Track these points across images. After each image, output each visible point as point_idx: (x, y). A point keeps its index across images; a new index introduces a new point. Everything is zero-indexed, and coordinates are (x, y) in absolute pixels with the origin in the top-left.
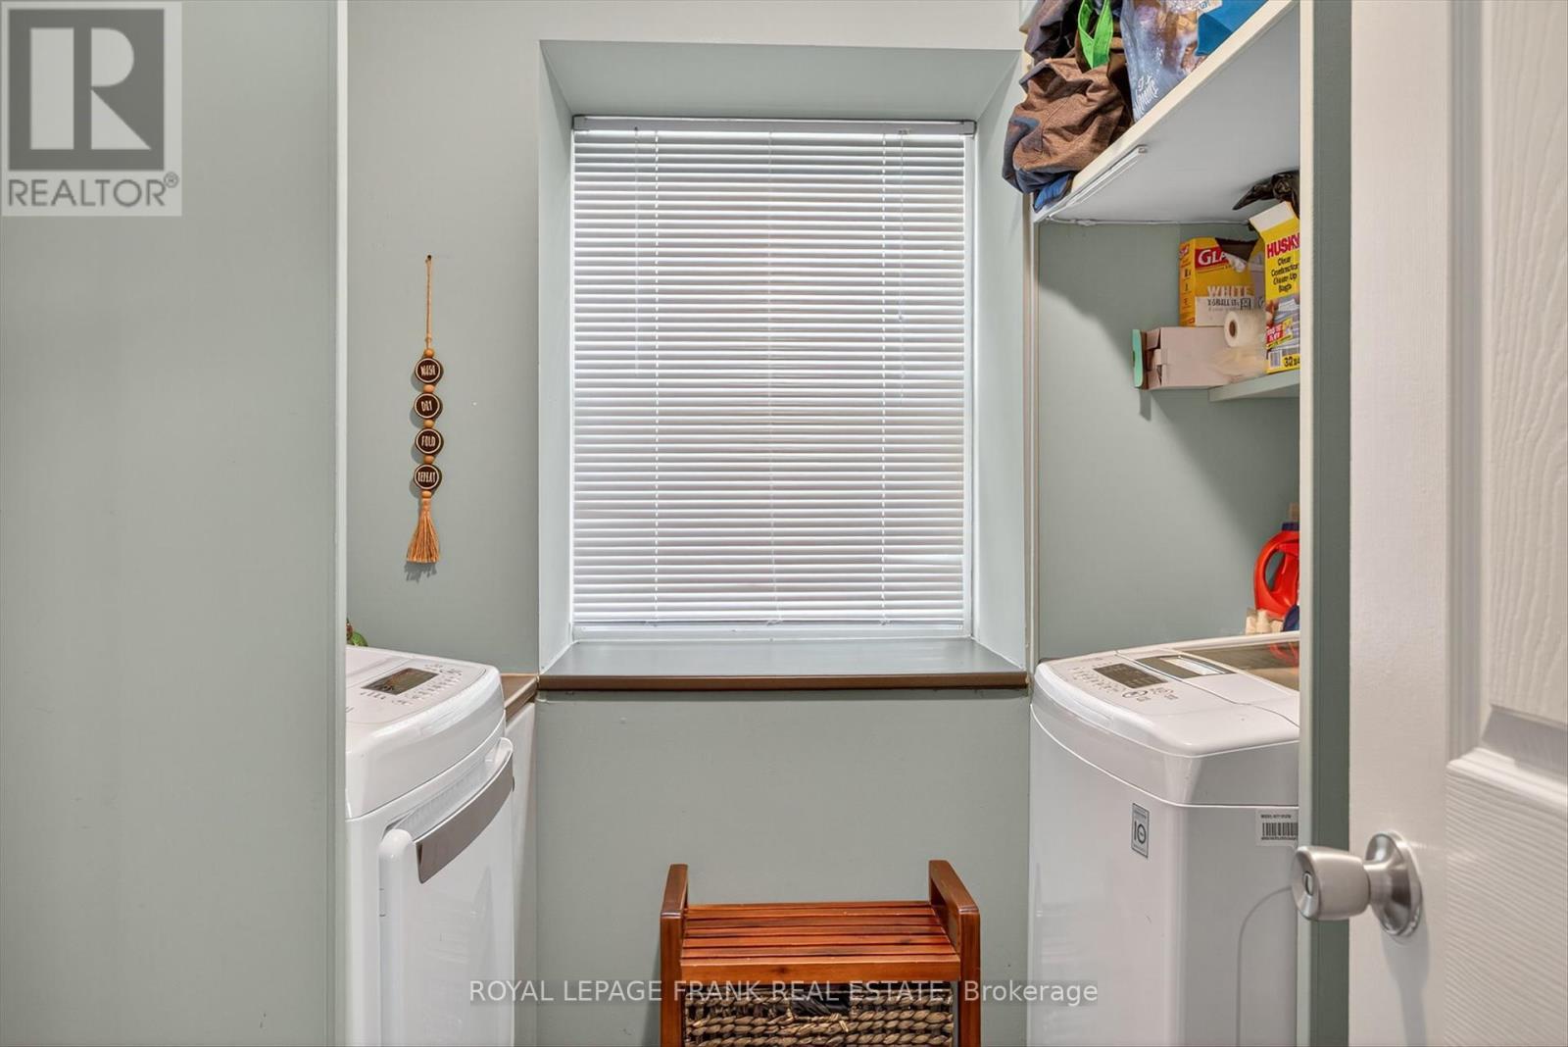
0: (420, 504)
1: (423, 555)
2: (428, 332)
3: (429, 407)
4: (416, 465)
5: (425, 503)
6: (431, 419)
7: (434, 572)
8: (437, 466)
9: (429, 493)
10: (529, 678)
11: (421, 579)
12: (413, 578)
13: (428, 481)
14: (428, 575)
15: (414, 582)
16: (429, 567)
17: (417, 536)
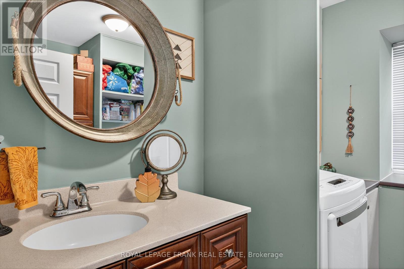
0: (349, 140)
1: (349, 152)
2: (350, 102)
3: (351, 119)
4: (347, 132)
5: (350, 140)
6: (351, 121)
7: (352, 155)
8: (353, 132)
9: (351, 138)
10: (376, 182)
11: (349, 157)
12: (347, 156)
13: (351, 135)
14: (351, 156)
15: (347, 157)
16: (351, 154)
17: (348, 147)
